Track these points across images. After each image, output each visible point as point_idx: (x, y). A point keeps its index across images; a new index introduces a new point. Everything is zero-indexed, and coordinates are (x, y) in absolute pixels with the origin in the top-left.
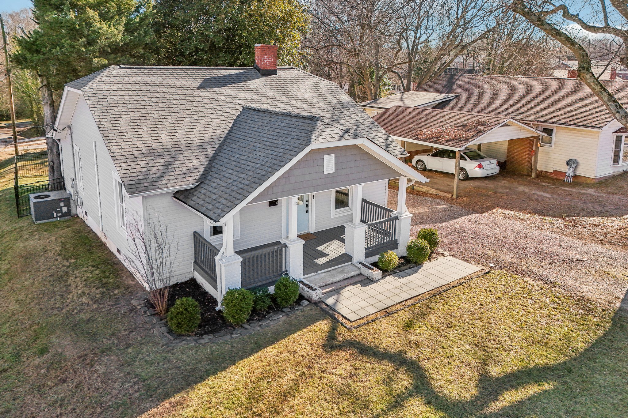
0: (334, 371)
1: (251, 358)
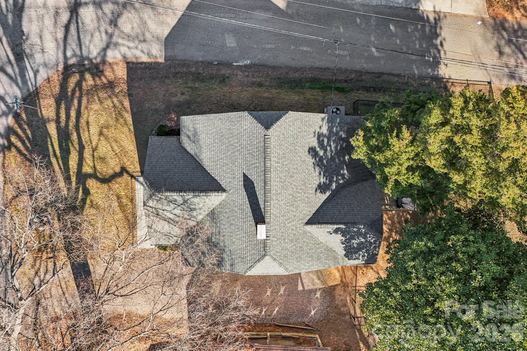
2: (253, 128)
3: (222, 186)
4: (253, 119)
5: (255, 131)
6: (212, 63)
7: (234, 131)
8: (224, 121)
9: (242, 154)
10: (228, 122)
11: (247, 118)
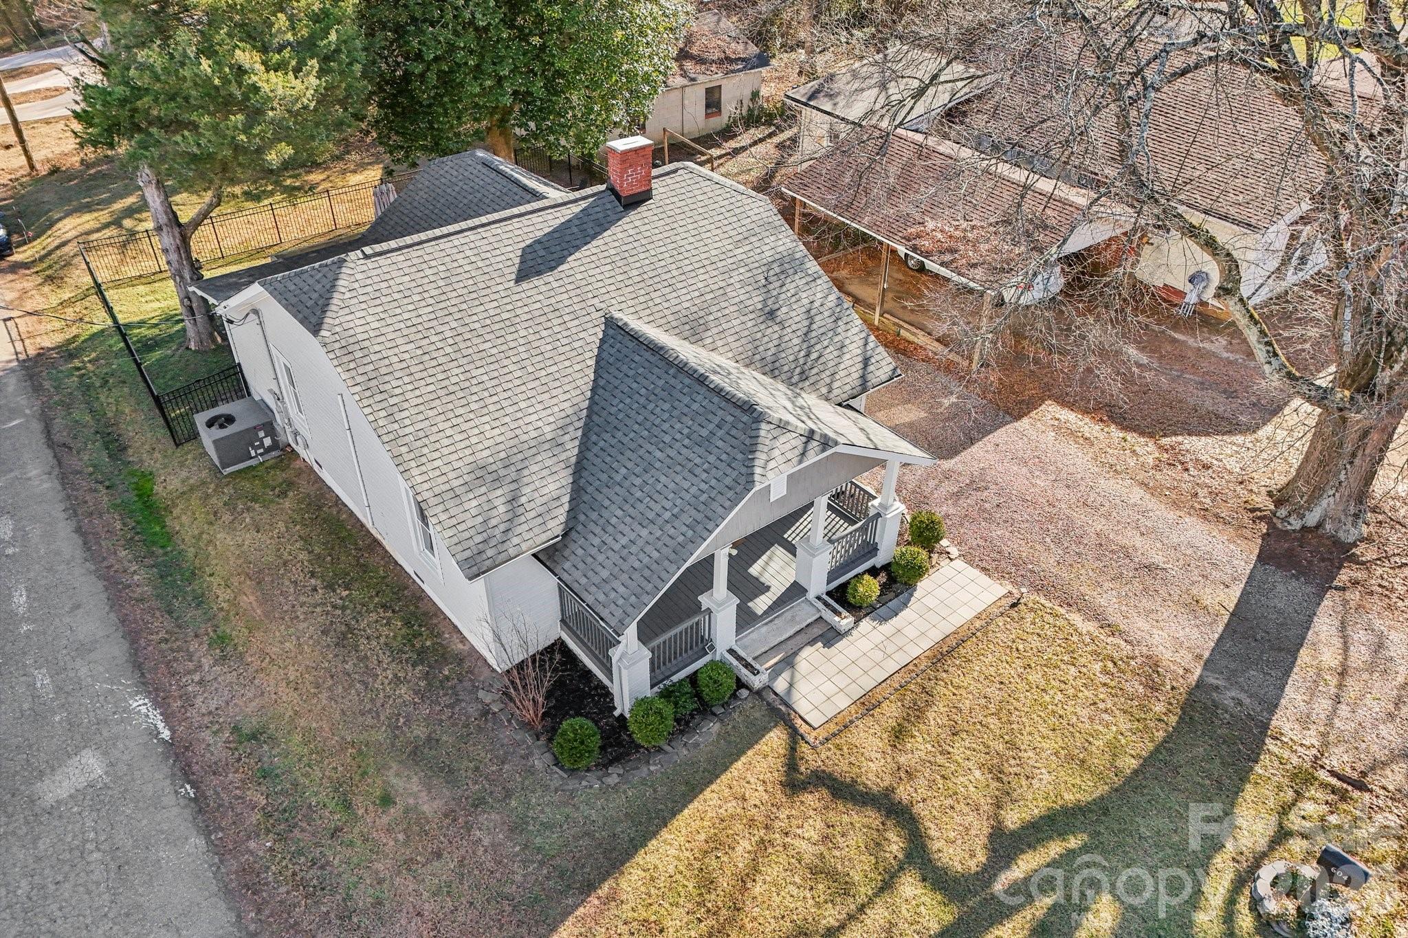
0: (799, 831)
1: (686, 811)
2: (362, 298)
3: (601, 335)
4: (333, 308)
5: (369, 289)
6: (195, 800)
7: (406, 356)
8: (392, 401)
9: (464, 306)
10: (387, 387)
11: (337, 329)
